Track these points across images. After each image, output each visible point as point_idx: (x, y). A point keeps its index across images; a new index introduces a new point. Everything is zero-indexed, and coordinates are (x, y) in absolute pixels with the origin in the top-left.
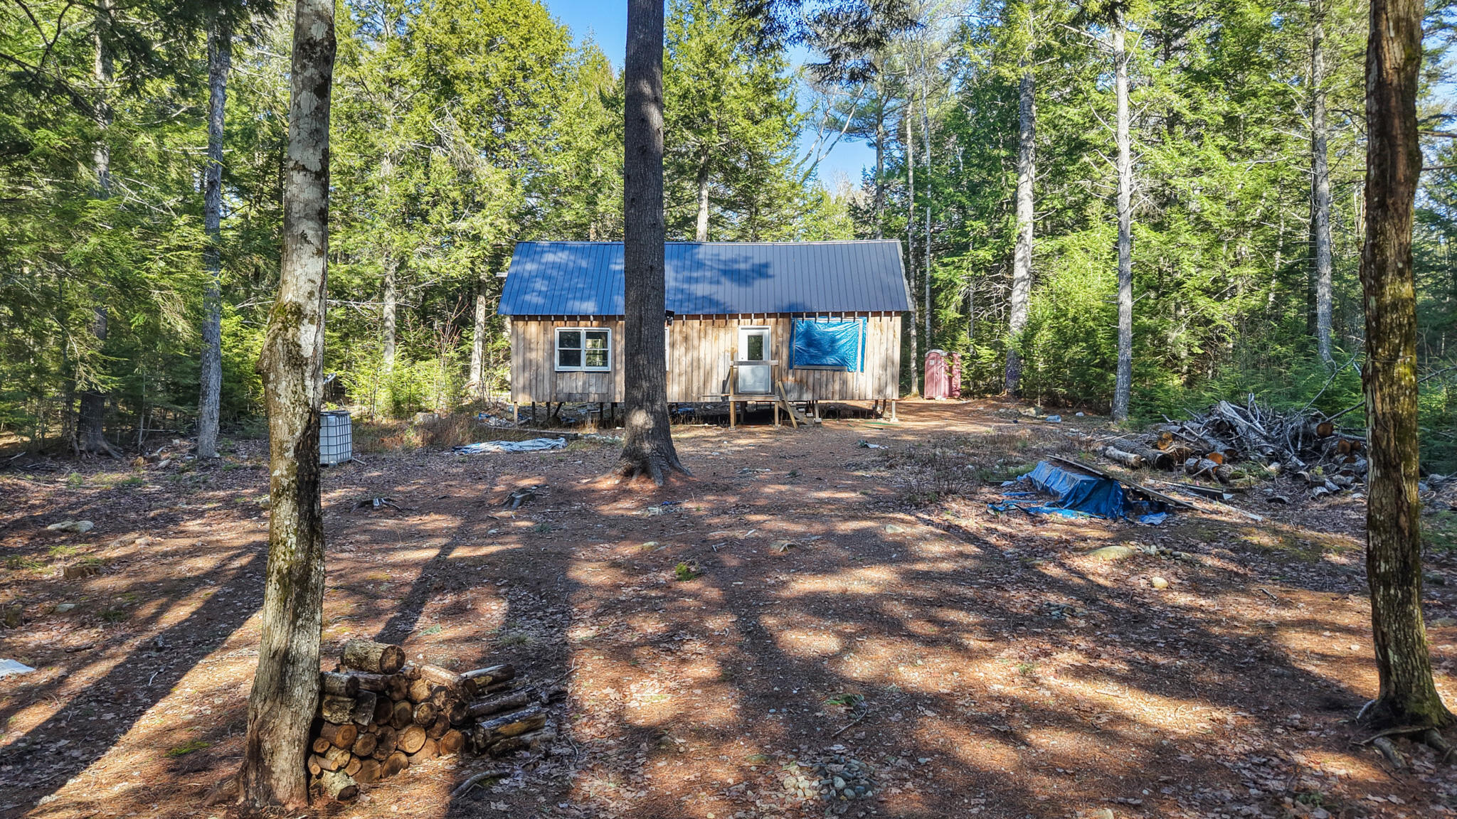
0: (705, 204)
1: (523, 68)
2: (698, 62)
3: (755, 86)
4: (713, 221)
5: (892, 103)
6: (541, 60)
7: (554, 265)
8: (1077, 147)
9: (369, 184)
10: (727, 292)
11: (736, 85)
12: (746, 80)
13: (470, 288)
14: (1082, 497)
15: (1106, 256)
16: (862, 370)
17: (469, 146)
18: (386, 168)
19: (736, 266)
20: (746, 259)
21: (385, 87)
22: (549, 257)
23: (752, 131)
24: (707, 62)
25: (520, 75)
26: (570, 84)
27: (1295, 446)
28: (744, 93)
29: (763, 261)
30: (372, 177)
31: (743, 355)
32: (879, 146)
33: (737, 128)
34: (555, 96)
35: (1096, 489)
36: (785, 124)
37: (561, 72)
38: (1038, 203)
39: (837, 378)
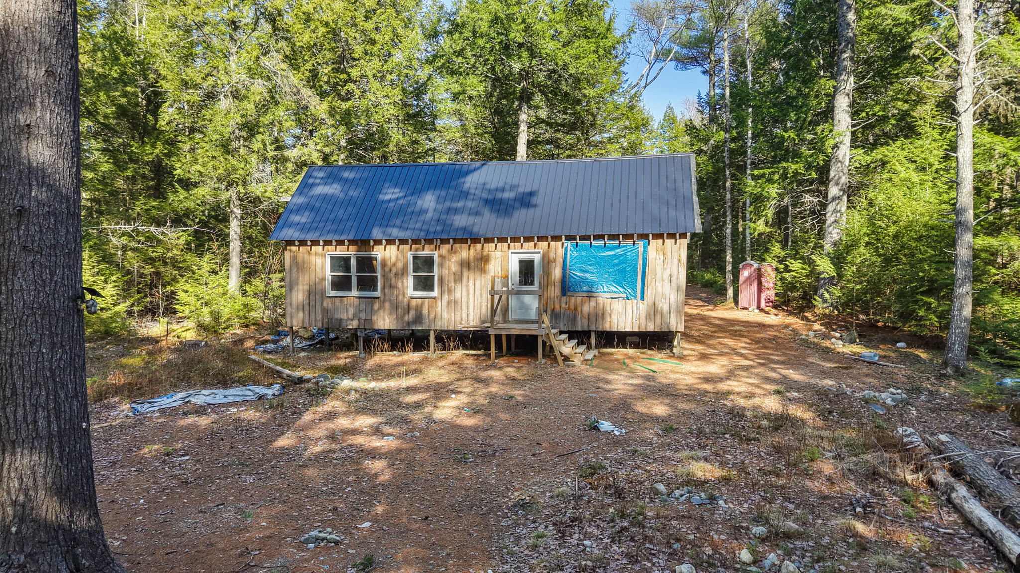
16: (643, 298)
19: (499, 195)
31: (514, 280)
32: (711, 73)
39: (614, 307)
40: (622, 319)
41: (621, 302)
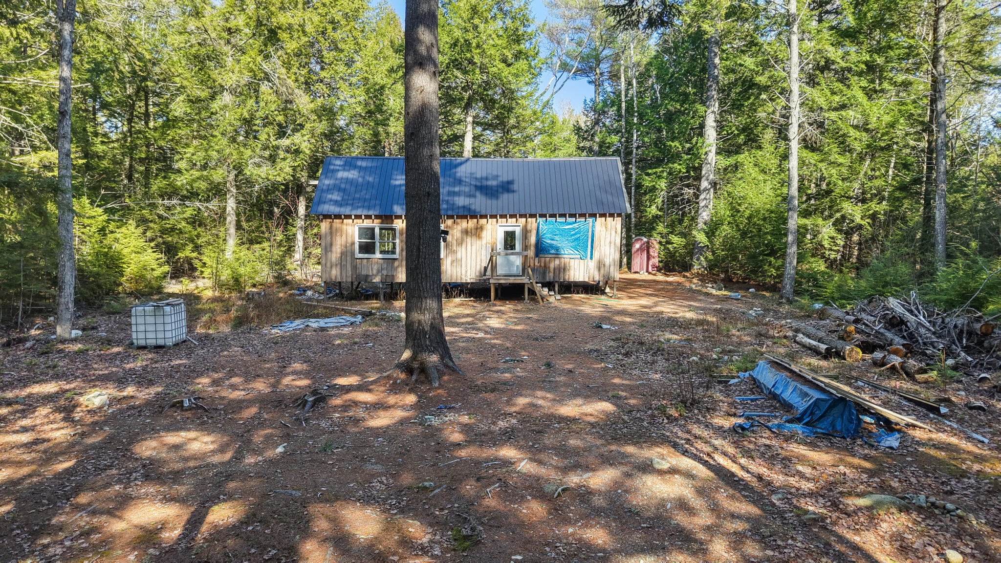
0: (470, 127)
1: (332, 22)
3: (508, 37)
4: (476, 138)
5: (607, 52)
6: (346, 16)
7: (347, 181)
9: (214, 110)
12: (501, 33)
16: (591, 258)
17: (290, 82)
18: (227, 98)
21: (225, 35)
23: (506, 71)
24: (472, 18)
25: (330, 27)
28: (500, 42)
30: (215, 106)
31: (500, 246)
32: (597, 84)
33: (495, 69)
34: (357, 44)
35: (831, 407)
36: (530, 67)
38: (719, 130)
39: (572, 264)
40: (577, 274)
41: (577, 261)
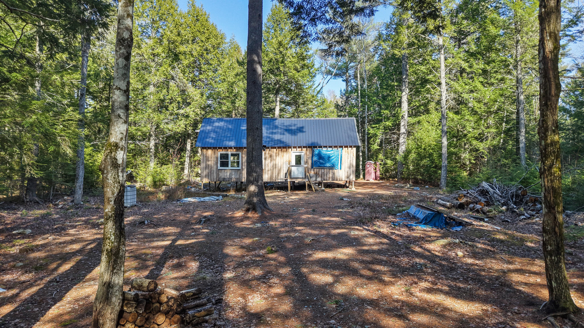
0: (278, 103)
1: (206, 50)
2: (276, 48)
3: (298, 57)
4: (281, 110)
5: (352, 64)
6: (213, 47)
7: (218, 127)
8: (425, 81)
9: (145, 95)
10: (287, 138)
11: (290, 57)
12: (294, 55)
13: (185, 136)
14: (429, 220)
15: (436, 124)
16: (341, 169)
17: (184, 80)
18: (152, 89)
19: (291, 128)
20: (295, 125)
21: (152, 57)
22: (217, 124)
23: (297, 75)
24: (279, 48)
25: (205, 52)
26: (225, 56)
27: (512, 200)
28: (293, 60)
29: (301, 126)
30: (146, 92)
31: (293, 163)
32: (347, 81)
33: (291, 74)
34: (219, 61)
35: (434, 217)
36: (310, 72)
37: (221, 51)
38: (409, 104)
39: (330, 172)
